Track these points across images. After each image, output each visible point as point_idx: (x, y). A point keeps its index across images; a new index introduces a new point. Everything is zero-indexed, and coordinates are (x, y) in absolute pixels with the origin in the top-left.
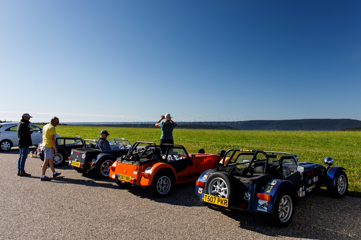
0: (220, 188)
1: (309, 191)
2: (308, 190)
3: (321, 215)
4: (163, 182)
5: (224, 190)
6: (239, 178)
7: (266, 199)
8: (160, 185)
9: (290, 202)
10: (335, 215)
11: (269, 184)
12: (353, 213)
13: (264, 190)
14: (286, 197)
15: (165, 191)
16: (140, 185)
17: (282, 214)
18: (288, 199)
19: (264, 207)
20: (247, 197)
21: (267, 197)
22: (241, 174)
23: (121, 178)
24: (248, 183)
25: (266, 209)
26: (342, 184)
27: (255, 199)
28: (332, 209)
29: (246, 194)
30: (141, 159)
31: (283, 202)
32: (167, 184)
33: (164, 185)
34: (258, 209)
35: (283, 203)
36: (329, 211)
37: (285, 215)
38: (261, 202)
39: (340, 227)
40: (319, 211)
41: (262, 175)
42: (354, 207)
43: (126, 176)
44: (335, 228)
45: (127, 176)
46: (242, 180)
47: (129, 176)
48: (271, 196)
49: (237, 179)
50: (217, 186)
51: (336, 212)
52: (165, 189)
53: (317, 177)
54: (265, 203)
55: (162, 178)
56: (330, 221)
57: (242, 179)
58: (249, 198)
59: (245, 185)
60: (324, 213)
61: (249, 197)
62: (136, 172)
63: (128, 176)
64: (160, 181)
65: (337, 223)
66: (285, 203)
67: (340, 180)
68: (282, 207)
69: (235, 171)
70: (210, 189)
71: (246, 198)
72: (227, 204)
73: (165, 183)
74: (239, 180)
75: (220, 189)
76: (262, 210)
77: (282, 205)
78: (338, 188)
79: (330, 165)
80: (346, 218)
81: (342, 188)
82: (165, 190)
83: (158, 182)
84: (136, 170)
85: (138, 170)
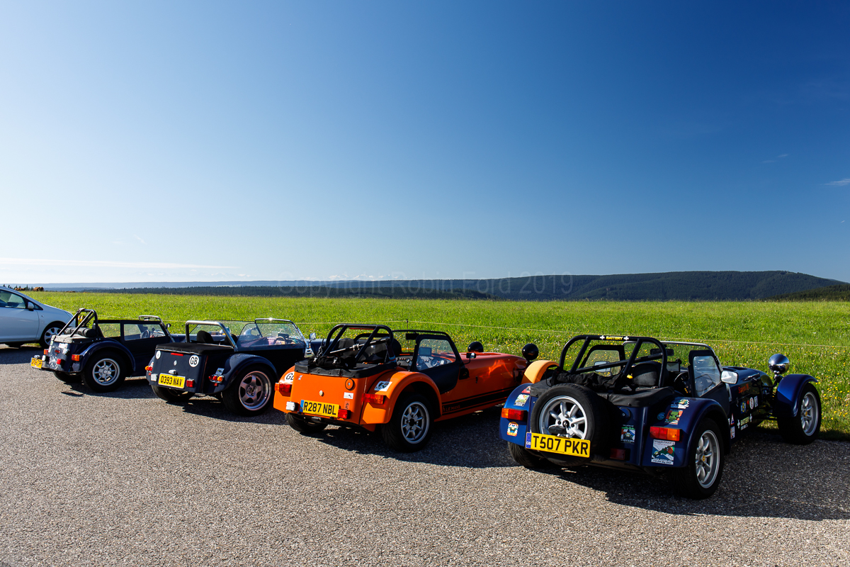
0: (567, 419)
1: (742, 428)
2: (740, 426)
3: (775, 475)
4: (412, 416)
5: (576, 423)
6: (608, 396)
7: (671, 436)
8: (407, 422)
9: (714, 446)
10: (804, 474)
11: (673, 406)
12: (841, 470)
13: (664, 419)
14: (707, 434)
15: (416, 437)
16: (361, 424)
17: (700, 471)
18: (711, 439)
19: (667, 455)
20: (628, 435)
21: (673, 433)
22: (612, 388)
23: (309, 410)
24: (630, 405)
25: (672, 458)
26: (809, 412)
27: (646, 439)
28: (795, 465)
29: (626, 431)
30: (358, 365)
31: (703, 445)
32: (421, 420)
33: (415, 423)
34: (652, 461)
35: (702, 448)
36: (789, 467)
37: (706, 474)
38: (659, 446)
39: (819, 494)
40: (768, 469)
41: (654, 390)
42: (838, 459)
43: (323, 404)
44: (809, 496)
45: (326, 404)
46: (615, 400)
47: (332, 405)
48: (681, 431)
49: (603, 398)
50: (561, 415)
51: (803, 468)
52: (417, 431)
53: (756, 398)
54: (668, 447)
55: (411, 407)
56: (796, 486)
57: (616, 398)
58: (634, 438)
59: (621, 412)
60: (779, 471)
61: (632, 435)
62: (352, 395)
63: (329, 404)
64: (407, 414)
65: (810, 489)
66: (705, 449)
67: (806, 405)
68: (701, 456)
69: (597, 382)
70: (544, 421)
71: (625, 437)
72: (588, 450)
73: (416, 419)
74: (607, 401)
75: (567, 421)
76: (661, 461)
77: (701, 451)
78: (801, 421)
79: (781, 373)
80: (827, 479)
81: (808, 421)
82: (416, 434)
83: (404, 416)
84: (350, 390)
85: (355, 390)
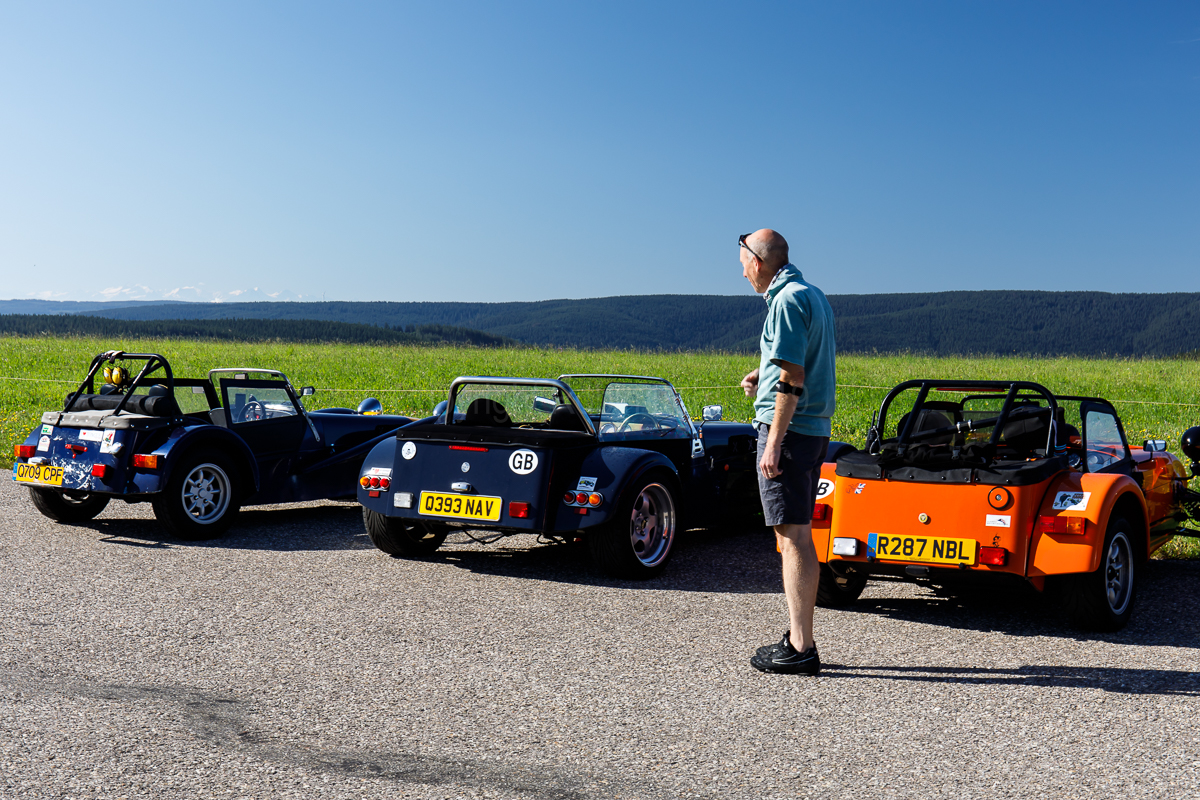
16: (1030, 574)
23: (893, 553)
43: (930, 539)
45: (940, 539)
47: (957, 540)
63: (946, 539)
84: (1002, 510)
85: (1013, 509)
